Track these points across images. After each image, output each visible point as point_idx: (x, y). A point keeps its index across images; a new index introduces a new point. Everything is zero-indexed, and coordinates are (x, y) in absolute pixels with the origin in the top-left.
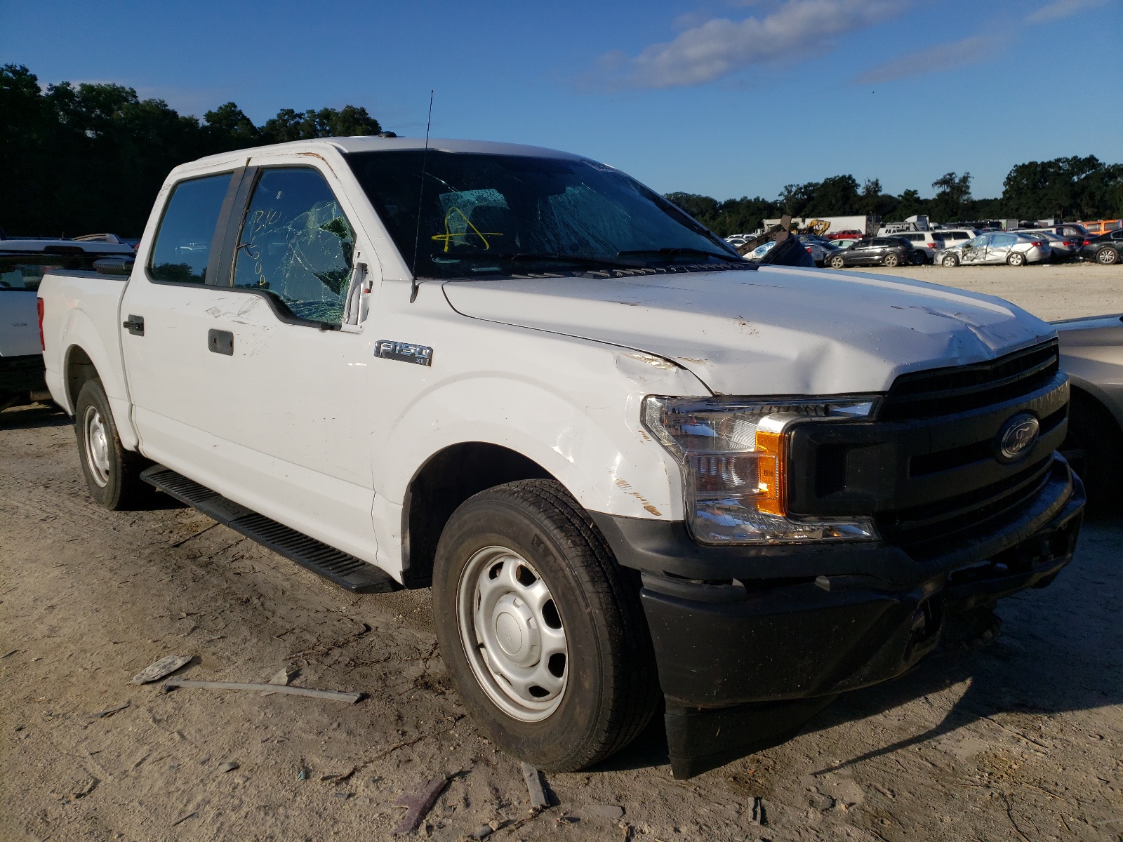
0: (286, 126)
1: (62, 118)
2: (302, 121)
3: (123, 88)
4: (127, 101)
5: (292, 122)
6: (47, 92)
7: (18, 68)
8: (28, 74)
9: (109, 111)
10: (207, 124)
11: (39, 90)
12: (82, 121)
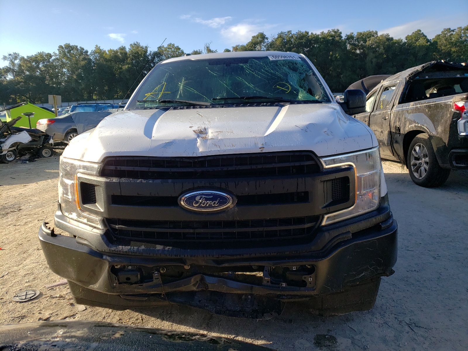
0: (446, 37)
1: (349, 47)
2: (454, 33)
3: (373, 31)
4: (373, 36)
5: (449, 34)
6: (345, 37)
7: (336, 30)
8: (339, 32)
9: (365, 41)
10: (406, 41)
11: (342, 37)
12: (355, 46)
